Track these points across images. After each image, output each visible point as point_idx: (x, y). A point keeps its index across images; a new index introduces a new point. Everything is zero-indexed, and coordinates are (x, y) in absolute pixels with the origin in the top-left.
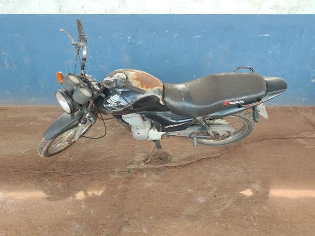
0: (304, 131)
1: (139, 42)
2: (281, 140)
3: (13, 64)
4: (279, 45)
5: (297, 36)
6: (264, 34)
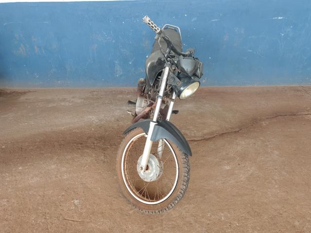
3: (43, 49)
4: (292, 27)
6: (278, 17)
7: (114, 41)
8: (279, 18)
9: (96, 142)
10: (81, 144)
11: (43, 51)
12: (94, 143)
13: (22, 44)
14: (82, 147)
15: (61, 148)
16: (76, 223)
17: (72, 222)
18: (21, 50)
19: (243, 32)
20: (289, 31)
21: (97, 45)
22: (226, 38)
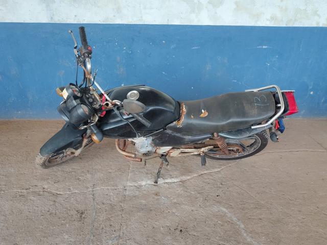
4: (277, 56)
5: (295, 49)
6: (262, 45)
8: (264, 47)
9: (46, 187)
12: (44, 188)
19: (226, 61)
20: (275, 61)
21: (64, 71)
22: (208, 67)
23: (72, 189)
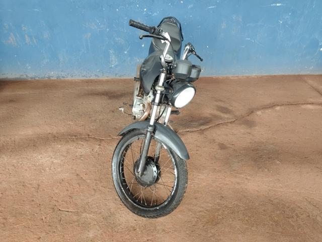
0: (311, 98)
1: (155, 14)
2: (290, 106)
3: (34, 39)
4: (290, 14)
5: (308, 5)
6: (276, 3)
7: (108, 30)
8: (278, 5)
9: (90, 134)
10: (75, 136)
11: (35, 41)
12: (89, 135)
13: (12, 34)
14: (77, 139)
15: (54, 140)
16: (70, 214)
17: (66, 212)
18: (12, 39)
19: (240, 20)
20: (287, 18)
21: (90, 34)
22: (224, 26)
23: (112, 136)
